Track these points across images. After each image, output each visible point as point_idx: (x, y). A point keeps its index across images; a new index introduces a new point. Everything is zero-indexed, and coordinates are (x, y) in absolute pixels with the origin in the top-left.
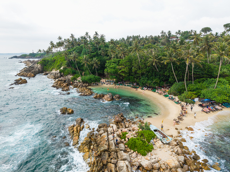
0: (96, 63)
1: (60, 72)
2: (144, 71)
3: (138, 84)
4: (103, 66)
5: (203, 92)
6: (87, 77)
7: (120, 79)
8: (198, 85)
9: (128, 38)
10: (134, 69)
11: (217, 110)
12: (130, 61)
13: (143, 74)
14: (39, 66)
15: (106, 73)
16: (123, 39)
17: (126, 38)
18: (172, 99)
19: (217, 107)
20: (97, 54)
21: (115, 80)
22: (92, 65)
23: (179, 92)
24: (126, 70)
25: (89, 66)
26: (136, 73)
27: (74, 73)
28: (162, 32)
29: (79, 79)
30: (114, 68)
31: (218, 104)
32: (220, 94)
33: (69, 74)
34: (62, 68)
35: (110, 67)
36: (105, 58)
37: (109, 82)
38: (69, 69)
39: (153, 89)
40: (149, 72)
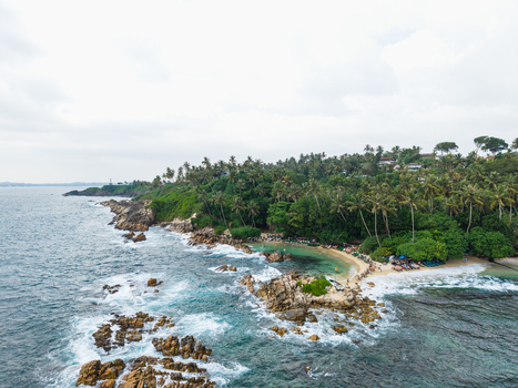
0: (254, 209)
1: (192, 223)
2: (325, 220)
3: (318, 240)
4: (263, 213)
5: (400, 247)
6: (241, 230)
7: (291, 233)
8: (396, 239)
9: (303, 158)
10: (311, 218)
11: (412, 268)
12: (306, 205)
13: (324, 225)
14: (150, 212)
15: (269, 223)
16: (293, 159)
17: (297, 159)
18: (362, 258)
19: (414, 265)
20: (252, 192)
21: (282, 235)
22: (247, 212)
23: (371, 249)
24: (300, 218)
25: (242, 212)
26: (314, 222)
27: (215, 225)
28: (368, 148)
29: (227, 232)
30: (282, 216)
31: (416, 262)
32: (417, 249)
33: (207, 225)
34: (194, 216)
35: (275, 214)
36: (266, 199)
37: (273, 238)
38: (207, 217)
39: (340, 247)
40: (332, 222)
